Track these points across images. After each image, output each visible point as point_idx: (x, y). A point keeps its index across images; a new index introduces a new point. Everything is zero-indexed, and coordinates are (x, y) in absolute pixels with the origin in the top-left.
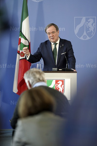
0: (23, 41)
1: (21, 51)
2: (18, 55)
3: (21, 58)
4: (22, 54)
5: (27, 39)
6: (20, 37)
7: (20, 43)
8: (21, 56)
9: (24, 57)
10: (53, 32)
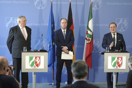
0: (89, 32)
1: (88, 38)
2: (86, 40)
3: (88, 42)
4: (88, 40)
5: (91, 31)
6: (87, 30)
7: (87, 33)
8: (88, 41)
9: (90, 42)
10: (114, 27)
